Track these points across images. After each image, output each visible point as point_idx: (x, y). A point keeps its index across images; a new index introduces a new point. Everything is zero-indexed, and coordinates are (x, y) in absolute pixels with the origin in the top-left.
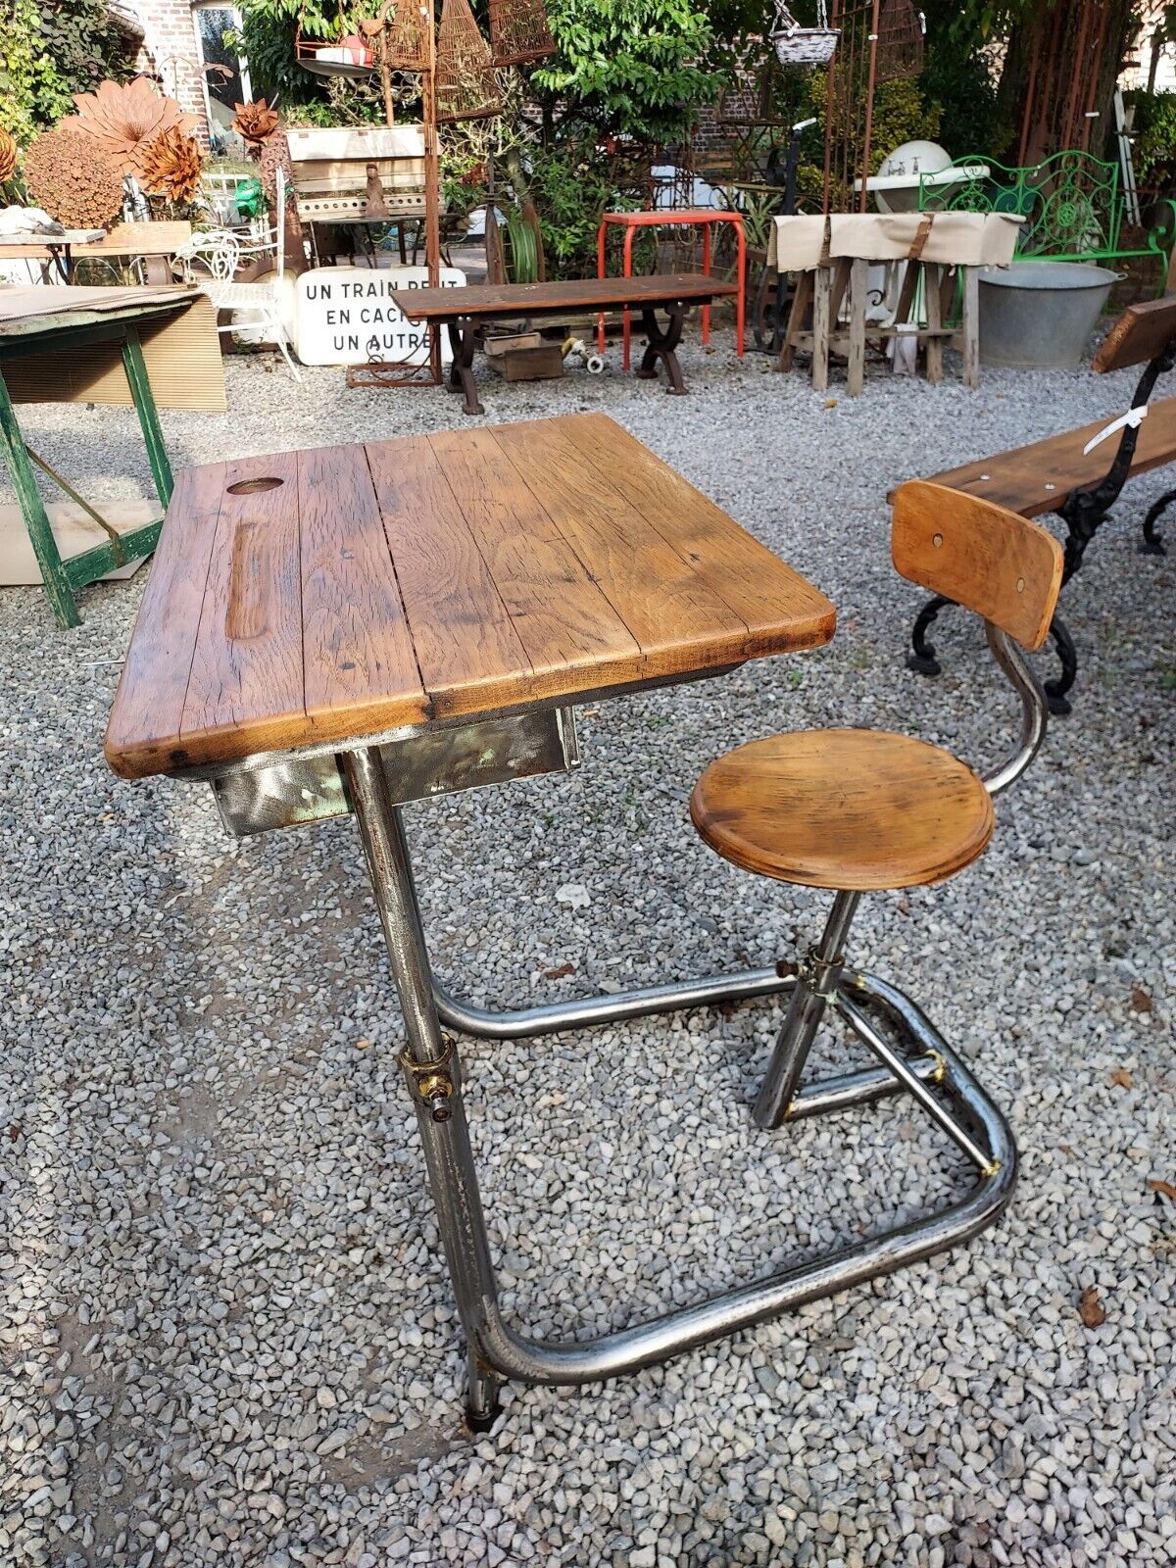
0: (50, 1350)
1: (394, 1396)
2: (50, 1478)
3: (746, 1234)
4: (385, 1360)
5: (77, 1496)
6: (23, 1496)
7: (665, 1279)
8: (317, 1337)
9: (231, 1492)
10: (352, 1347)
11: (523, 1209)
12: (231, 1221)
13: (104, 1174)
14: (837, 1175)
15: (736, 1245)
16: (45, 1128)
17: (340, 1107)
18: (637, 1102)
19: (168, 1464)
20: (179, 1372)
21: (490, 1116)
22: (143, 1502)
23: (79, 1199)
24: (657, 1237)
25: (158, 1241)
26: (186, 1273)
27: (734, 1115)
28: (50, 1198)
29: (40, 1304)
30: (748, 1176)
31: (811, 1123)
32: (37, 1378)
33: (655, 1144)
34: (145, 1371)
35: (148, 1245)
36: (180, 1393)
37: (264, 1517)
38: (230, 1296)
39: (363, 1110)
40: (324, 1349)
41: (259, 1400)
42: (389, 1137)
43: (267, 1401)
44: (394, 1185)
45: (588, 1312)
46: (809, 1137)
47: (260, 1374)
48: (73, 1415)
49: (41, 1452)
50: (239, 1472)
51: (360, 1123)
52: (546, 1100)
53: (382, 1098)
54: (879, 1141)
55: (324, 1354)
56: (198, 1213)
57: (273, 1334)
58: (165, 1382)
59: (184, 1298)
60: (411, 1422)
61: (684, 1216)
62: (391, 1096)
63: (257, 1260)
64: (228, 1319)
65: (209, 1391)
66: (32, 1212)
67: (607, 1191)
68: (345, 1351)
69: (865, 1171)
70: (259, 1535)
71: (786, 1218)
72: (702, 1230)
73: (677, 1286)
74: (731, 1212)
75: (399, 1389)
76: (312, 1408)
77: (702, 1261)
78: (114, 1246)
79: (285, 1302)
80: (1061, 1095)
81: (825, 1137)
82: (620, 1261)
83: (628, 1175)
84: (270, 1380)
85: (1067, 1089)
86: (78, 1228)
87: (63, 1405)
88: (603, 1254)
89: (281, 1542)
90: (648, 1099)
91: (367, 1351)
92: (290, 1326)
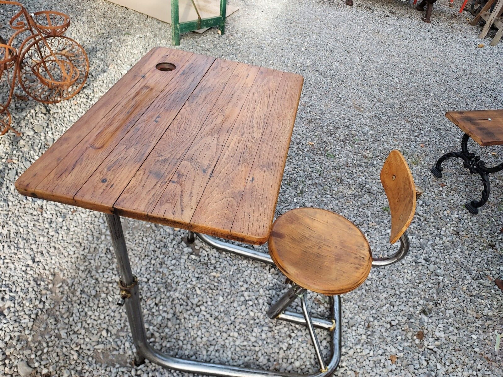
0: (50, 281)
1: (122, 342)
2: (31, 317)
3: (243, 348)
4: (125, 330)
5: (34, 326)
6: (22, 319)
7: (211, 348)
8: (112, 314)
9: (68, 346)
10: (119, 322)
11: (187, 305)
12: (111, 267)
13: (88, 236)
14: (280, 344)
15: (238, 349)
16: (81, 214)
17: (158, 246)
18: (239, 288)
19: (58, 330)
20: (75, 305)
21: (196, 270)
22: (47, 337)
23: (78, 240)
24: (218, 334)
25: (90, 263)
26: (92, 277)
27: (264, 307)
28: (71, 236)
29: (54, 266)
30: (255, 330)
31: (285, 322)
32: (42, 287)
33: (235, 304)
34: (67, 300)
35: (86, 264)
36: (71, 311)
37: (72, 358)
38: (98, 289)
39: (164, 251)
40: (112, 318)
41: (89, 324)
42: (166, 263)
43: (90, 326)
44: (158, 279)
45: (185, 347)
46: (281, 327)
47: (93, 317)
48: (44, 303)
49: (32, 309)
50: (73, 342)
51: (161, 254)
52: (214, 274)
53: (171, 249)
54: (300, 340)
55: (111, 320)
56: (105, 260)
57: (103, 307)
58: (70, 306)
59: (87, 284)
60: (121, 352)
61: (229, 332)
62: (174, 250)
63: (111, 283)
64: (94, 296)
65: (78, 315)
66: (65, 238)
67: (213, 312)
68: (117, 322)
69: (289, 347)
70: (68, 362)
71: (257, 349)
72: (231, 339)
73: (213, 353)
74: (242, 338)
75: (124, 341)
76: (99, 334)
77: (225, 349)
78: (79, 259)
79: (111, 299)
80: (369, 354)
81: (286, 329)
82: (203, 336)
83: (222, 310)
84: (95, 320)
85: (371, 354)
86: (73, 249)
87: (43, 299)
88: (200, 331)
89: (72, 367)
90: (243, 289)
91: (122, 325)
92: (108, 307)
